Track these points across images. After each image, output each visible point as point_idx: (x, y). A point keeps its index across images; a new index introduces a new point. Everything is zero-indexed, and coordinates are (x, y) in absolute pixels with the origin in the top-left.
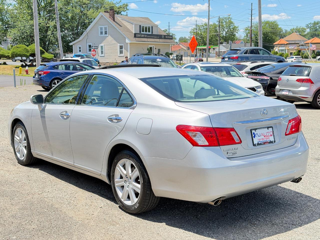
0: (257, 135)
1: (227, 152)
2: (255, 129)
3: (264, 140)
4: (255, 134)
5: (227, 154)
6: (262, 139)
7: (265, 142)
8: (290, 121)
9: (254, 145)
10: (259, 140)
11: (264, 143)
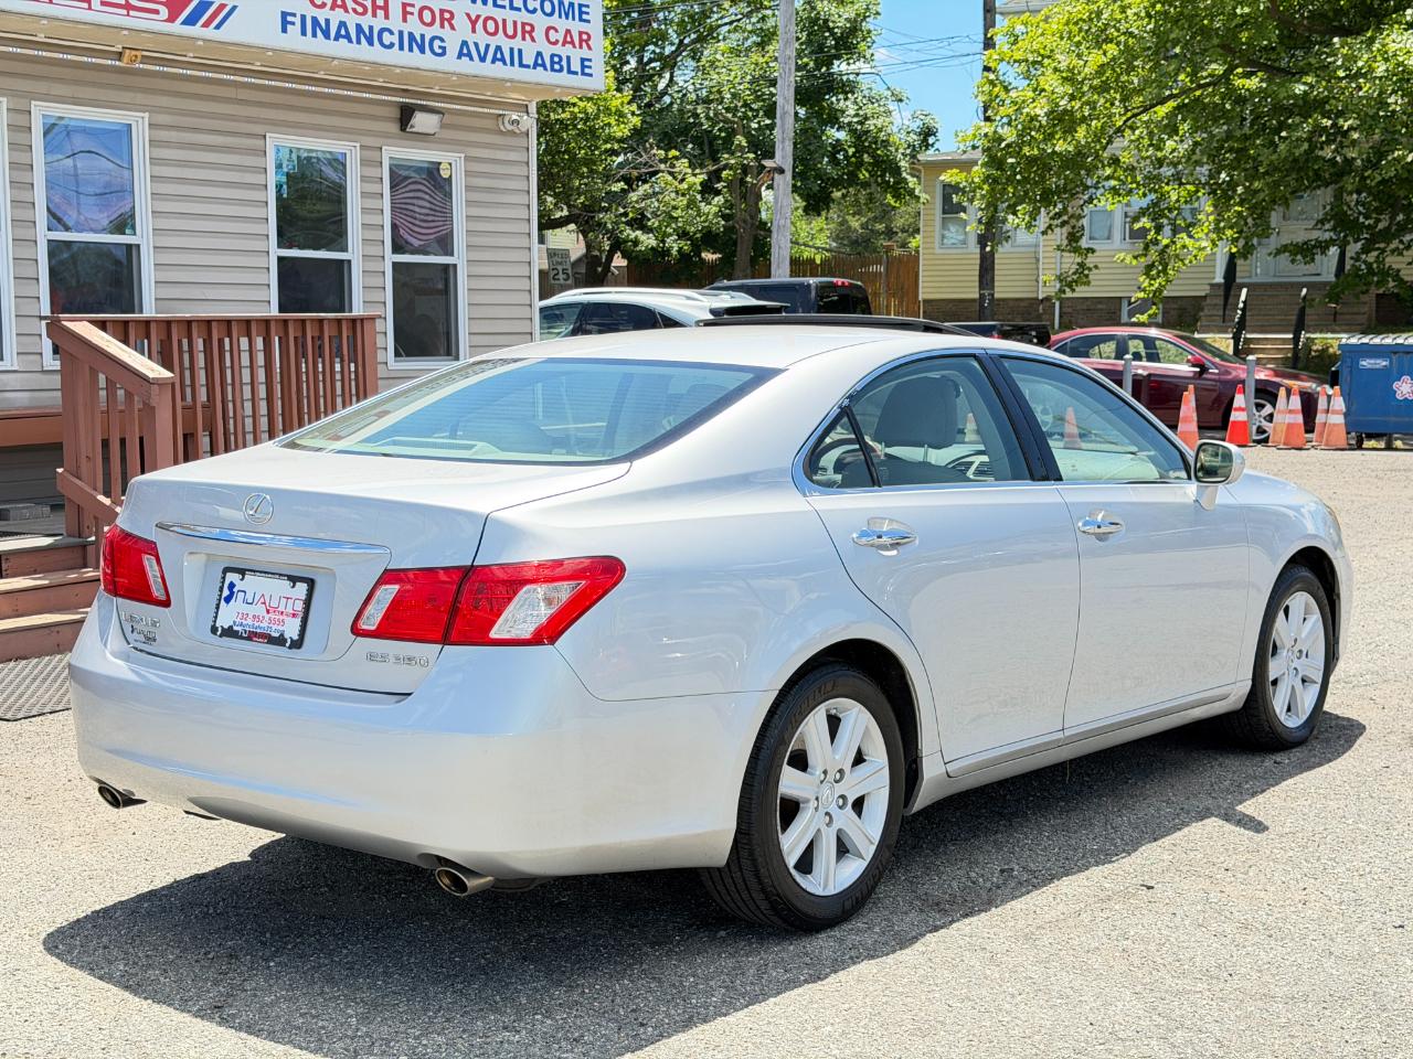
0: (241, 595)
2: (244, 572)
4: (235, 590)
6: (254, 616)
7: (256, 634)
8: (387, 577)
9: (215, 630)
10: (240, 616)
11: (251, 636)
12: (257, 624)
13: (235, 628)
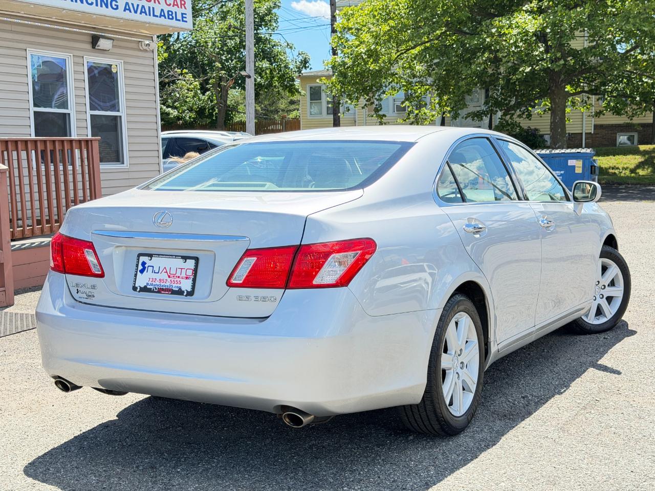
0: (150, 268)
1: (77, 290)
2: (151, 256)
3: (165, 284)
4: (146, 266)
5: (77, 293)
6: (160, 280)
7: (163, 290)
8: (249, 253)
9: (135, 288)
10: (151, 280)
11: (160, 291)
12: (163, 284)
13: (148, 287)
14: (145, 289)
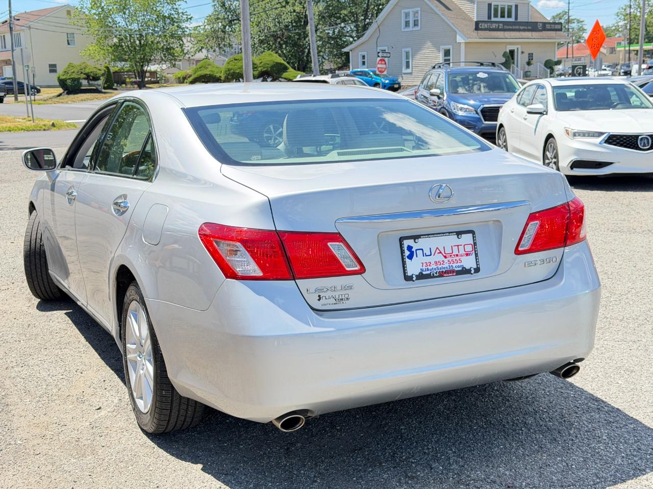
0: (419, 252)
1: (319, 296)
2: (415, 238)
3: (444, 266)
4: (413, 250)
5: (319, 300)
6: (436, 263)
7: (445, 272)
8: (532, 217)
9: (408, 278)
10: (425, 265)
11: (442, 274)
12: (440, 266)
13: (424, 273)
14: (421, 276)
